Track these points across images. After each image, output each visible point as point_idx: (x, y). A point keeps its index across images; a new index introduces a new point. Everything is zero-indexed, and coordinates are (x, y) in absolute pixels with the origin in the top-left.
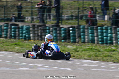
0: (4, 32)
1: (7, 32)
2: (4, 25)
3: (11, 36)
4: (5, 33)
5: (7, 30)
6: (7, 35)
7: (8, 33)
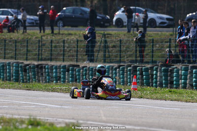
0: (181, 79)
1: (186, 79)
2: (181, 67)
3: (192, 85)
4: (183, 81)
5: (186, 75)
6: (185, 83)
7: (188, 82)
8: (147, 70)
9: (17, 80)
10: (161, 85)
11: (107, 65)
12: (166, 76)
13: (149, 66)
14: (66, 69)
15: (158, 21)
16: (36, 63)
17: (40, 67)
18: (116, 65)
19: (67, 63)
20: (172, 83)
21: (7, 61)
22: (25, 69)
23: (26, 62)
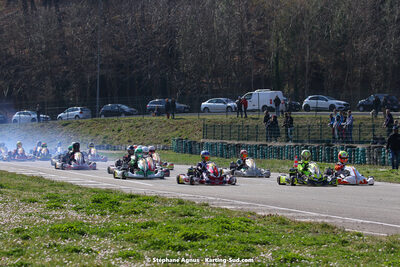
8: (315, 149)
9: (222, 156)
10: (325, 160)
11: (287, 145)
12: (328, 153)
13: (316, 145)
14: (257, 148)
15: (337, 106)
16: (236, 143)
17: (239, 147)
18: (292, 144)
19: (258, 143)
20: (332, 158)
21: (215, 141)
22: (227, 147)
23: (229, 142)
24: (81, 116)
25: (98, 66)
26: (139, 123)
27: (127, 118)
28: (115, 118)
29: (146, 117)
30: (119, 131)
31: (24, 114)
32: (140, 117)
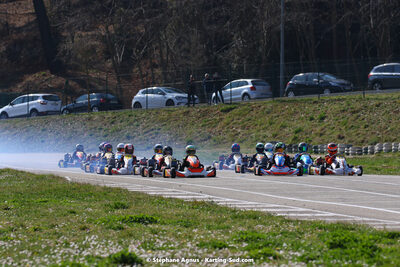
24: (253, 95)
25: (282, 7)
26: (358, 106)
27: (335, 97)
28: (315, 97)
29: (368, 95)
30: (322, 118)
31: (153, 92)
32: (358, 95)
